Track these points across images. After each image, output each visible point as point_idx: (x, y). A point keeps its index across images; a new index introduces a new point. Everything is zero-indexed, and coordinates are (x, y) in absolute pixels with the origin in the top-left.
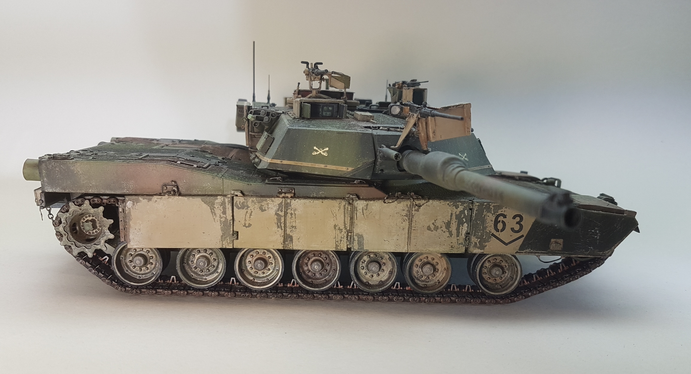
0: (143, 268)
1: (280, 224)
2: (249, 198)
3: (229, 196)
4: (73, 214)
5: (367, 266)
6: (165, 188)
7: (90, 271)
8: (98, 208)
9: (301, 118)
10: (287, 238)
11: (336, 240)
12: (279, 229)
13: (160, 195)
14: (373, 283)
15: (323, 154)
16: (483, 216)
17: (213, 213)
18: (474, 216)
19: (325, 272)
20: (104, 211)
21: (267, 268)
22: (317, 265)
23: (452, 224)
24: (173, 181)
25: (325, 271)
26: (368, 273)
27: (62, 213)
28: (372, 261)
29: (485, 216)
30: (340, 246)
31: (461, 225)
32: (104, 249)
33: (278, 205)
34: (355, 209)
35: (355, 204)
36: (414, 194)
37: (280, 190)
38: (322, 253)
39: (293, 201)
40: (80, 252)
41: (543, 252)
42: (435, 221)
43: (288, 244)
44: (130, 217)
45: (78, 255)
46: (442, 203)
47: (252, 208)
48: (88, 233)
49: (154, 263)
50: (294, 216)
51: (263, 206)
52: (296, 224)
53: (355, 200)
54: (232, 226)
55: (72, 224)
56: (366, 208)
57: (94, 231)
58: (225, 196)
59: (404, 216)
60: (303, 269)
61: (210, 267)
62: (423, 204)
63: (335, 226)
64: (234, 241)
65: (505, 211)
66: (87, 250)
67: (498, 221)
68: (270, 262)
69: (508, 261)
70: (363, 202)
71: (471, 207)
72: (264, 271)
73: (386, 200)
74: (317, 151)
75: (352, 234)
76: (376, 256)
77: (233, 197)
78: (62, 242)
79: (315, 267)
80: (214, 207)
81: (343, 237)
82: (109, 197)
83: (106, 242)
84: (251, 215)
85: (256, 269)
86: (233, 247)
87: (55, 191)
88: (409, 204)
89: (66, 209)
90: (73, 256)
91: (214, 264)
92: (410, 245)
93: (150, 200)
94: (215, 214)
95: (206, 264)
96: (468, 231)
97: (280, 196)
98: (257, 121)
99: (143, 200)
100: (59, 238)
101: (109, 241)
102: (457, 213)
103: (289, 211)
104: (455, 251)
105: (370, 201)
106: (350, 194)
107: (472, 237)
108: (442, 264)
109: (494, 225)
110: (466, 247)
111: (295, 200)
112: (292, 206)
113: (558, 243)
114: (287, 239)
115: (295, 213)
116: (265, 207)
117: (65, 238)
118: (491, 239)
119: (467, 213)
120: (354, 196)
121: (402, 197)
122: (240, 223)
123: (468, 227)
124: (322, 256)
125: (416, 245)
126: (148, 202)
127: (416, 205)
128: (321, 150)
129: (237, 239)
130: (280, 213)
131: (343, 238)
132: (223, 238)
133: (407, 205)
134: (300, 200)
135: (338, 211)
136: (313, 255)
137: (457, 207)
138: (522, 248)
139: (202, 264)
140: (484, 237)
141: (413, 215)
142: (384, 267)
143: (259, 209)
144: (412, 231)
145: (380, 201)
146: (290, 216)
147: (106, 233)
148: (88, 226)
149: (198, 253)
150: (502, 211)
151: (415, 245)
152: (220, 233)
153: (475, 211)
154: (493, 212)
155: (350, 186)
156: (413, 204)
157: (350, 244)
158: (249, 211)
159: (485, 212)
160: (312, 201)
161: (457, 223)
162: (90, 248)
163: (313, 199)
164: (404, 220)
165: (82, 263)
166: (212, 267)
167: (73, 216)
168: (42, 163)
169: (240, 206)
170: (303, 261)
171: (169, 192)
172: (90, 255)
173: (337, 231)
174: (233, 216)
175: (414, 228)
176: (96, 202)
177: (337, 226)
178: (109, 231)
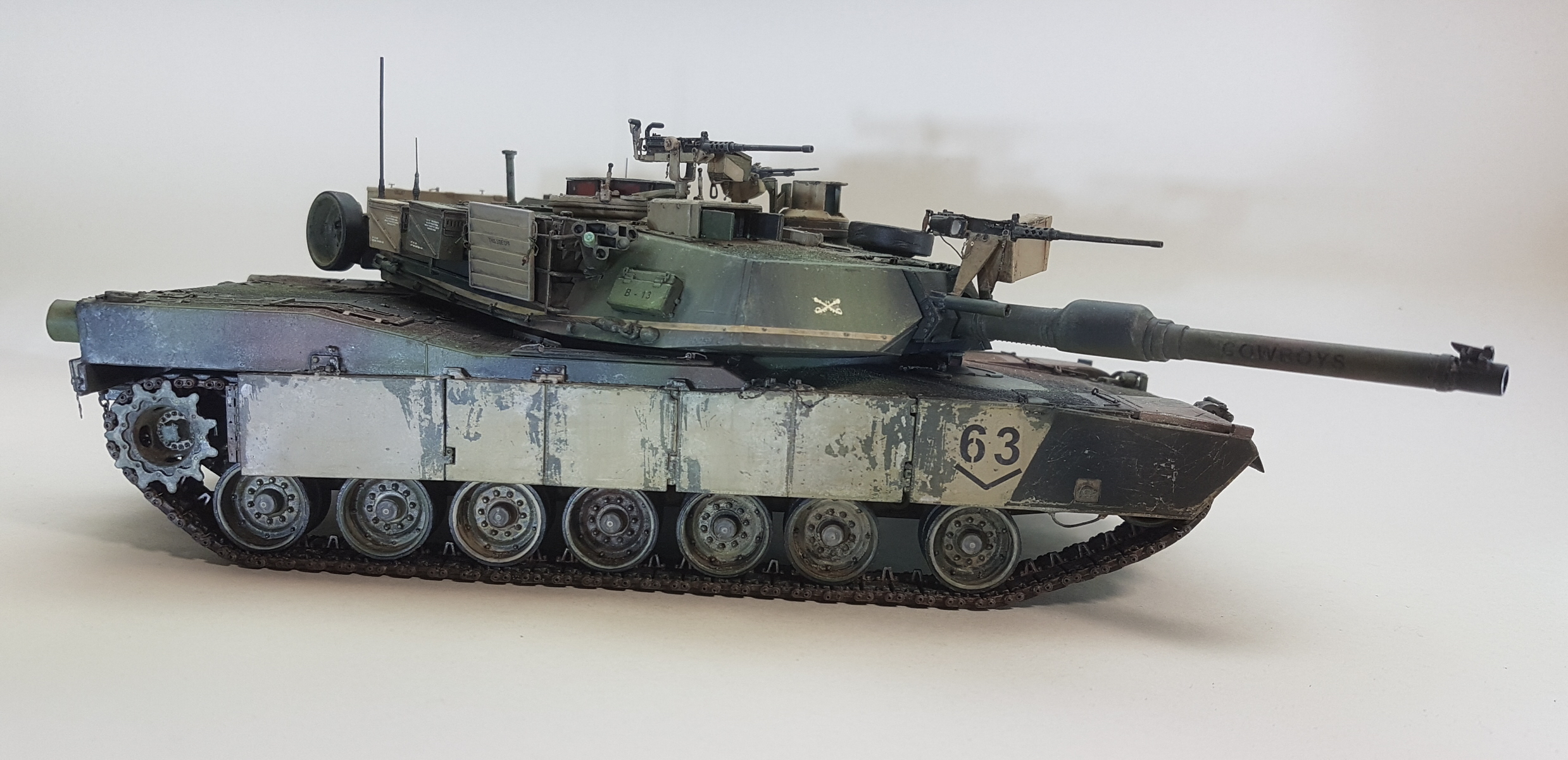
0: (274, 519)
1: (537, 436)
2: (476, 383)
3: (438, 378)
4: (140, 406)
5: (712, 525)
6: (315, 360)
7: (171, 519)
8: (187, 395)
10: (549, 463)
11: (645, 469)
12: (533, 444)
13: (305, 373)
14: (724, 560)
16: (938, 429)
17: (407, 411)
18: (920, 428)
19: (629, 535)
20: (198, 402)
21: (516, 525)
22: (612, 519)
23: (875, 443)
24: (330, 347)
25: (629, 533)
26: (714, 540)
27: (119, 405)
28: (722, 516)
29: (941, 429)
30: (654, 481)
31: (893, 446)
32: (198, 477)
33: (531, 398)
34: (684, 410)
35: (682, 398)
36: (802, 383)
37: (537, 369)
38: (623, 497)
39: (561, 391)
40: (151, 481)
41: (1063, 504)
42: (841, 436)
43: (551, 474)
44: (246, 416)
45: (148, 488)
46: (855, 401)
47: (481, 402)
48: (170, 447)
49: (296, 509)
50: (563, 419)
51: (503, 398)
52: (568, 435)
53: (683, 391)
54: (442, 437)
55: (139, 428)
56: (704, 408)
57: (183, 443)
58: (431, 377)
59: (780, 425)
60: (586, 527)
61: (403, 519)
62: (817, 403)
63: (643, 442)
64: (447, 466)
65: (982, 420)
66: (165, 478)
67: (969, 439)
68: (522, 511)
69: (997, 524)
70: (698, 396)
71: (914, 409)
72: (510, 531)
73: (744, 393)
75: (678, 458)
76: (731, 505)
77: (445, 380)
78: (118, 461)
79: (608, 523)
80: (408, 399)
81: (658, 463)
82: (209, 376)
83: (202, 462)
84: (479, 416)
85: (492, 525)
86: (445, 478)
87: (105, 362)
88: (790, 401)
89: (127, 397)
90: (140, 489)
91: (413, 514)
92: (791, 482)
93: (285, 382)
94: (410, 414)
95: (396, 512)
96: (908, 458)
97: (537, 380)
99: (272, 383)
100: (112, 453)
101: (205, 462)
102: (885, 422)
103: (553, 410)
104: (881, 498)
105: (712, 394)
106: (673, 379)
107: (917, 470)
108: (863, 524)
109: (961, 447)
110: (905, 489)
111: (564, 389)
112: (560, 400)
113: (1091, 488)
114: (549, 465)
115: (566, 414)
116: (507, 400)
117: (123, 453)
118: (956, 474)
119: (905, 422)
120: (681, 384)
121: (777, 387)
122: (459, 431)
123: (907, 450)
124: (624, 504)
125: (804, 482)
126: (282, 386)
127: (803, 403)
129: (453, 462)
130: (535, 413)
131: (660, 466)
132: (425, 459)
133: (785, 403)
134: (575, 388)
135: (648, 412)
136: (606, 501)
137: (885, 410)
138: (1018, 494)
139: (386, 512)
140: (941, 472)
141: (797, 422)
142: (746, 529)
143: (494, 404)
144: (796, 454)
145: (733, 393)
146: (556, 420)
147: (202, 446)
148: (170, 432)
149: (381, 491)
150: (976, 421)
151: (802, 484)
152: (420, 450)
153: (921, 418)
154: (957, 422)
155: (675, 363)
156: (797, 402)
157: (674, 477)
158: (477, 409)
159: (943, 421)
160: (599, 391)
161: (885, 442)
162: (171, 474)
163: (601, 387)
164: (780, 433)
165: (157, 503)
166: (409, 518)
167: (140, 411)
168: (82, 307)
169: (458, 399)
170: (586, 512)
171: (322, 369)
172: (171, 487)
173: (646, 451)
174: (445, 417)
175: (799, 450)
176: (184, 385)
177: (647, 442)
178: (208, 443)
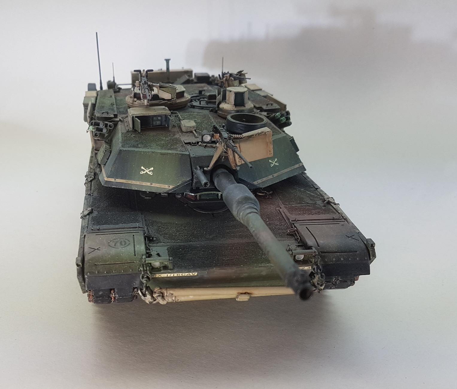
9: (134, 130)
15: (149, 173)
74: (144, 171)
98: (97, 132)
128: (147, 170)
